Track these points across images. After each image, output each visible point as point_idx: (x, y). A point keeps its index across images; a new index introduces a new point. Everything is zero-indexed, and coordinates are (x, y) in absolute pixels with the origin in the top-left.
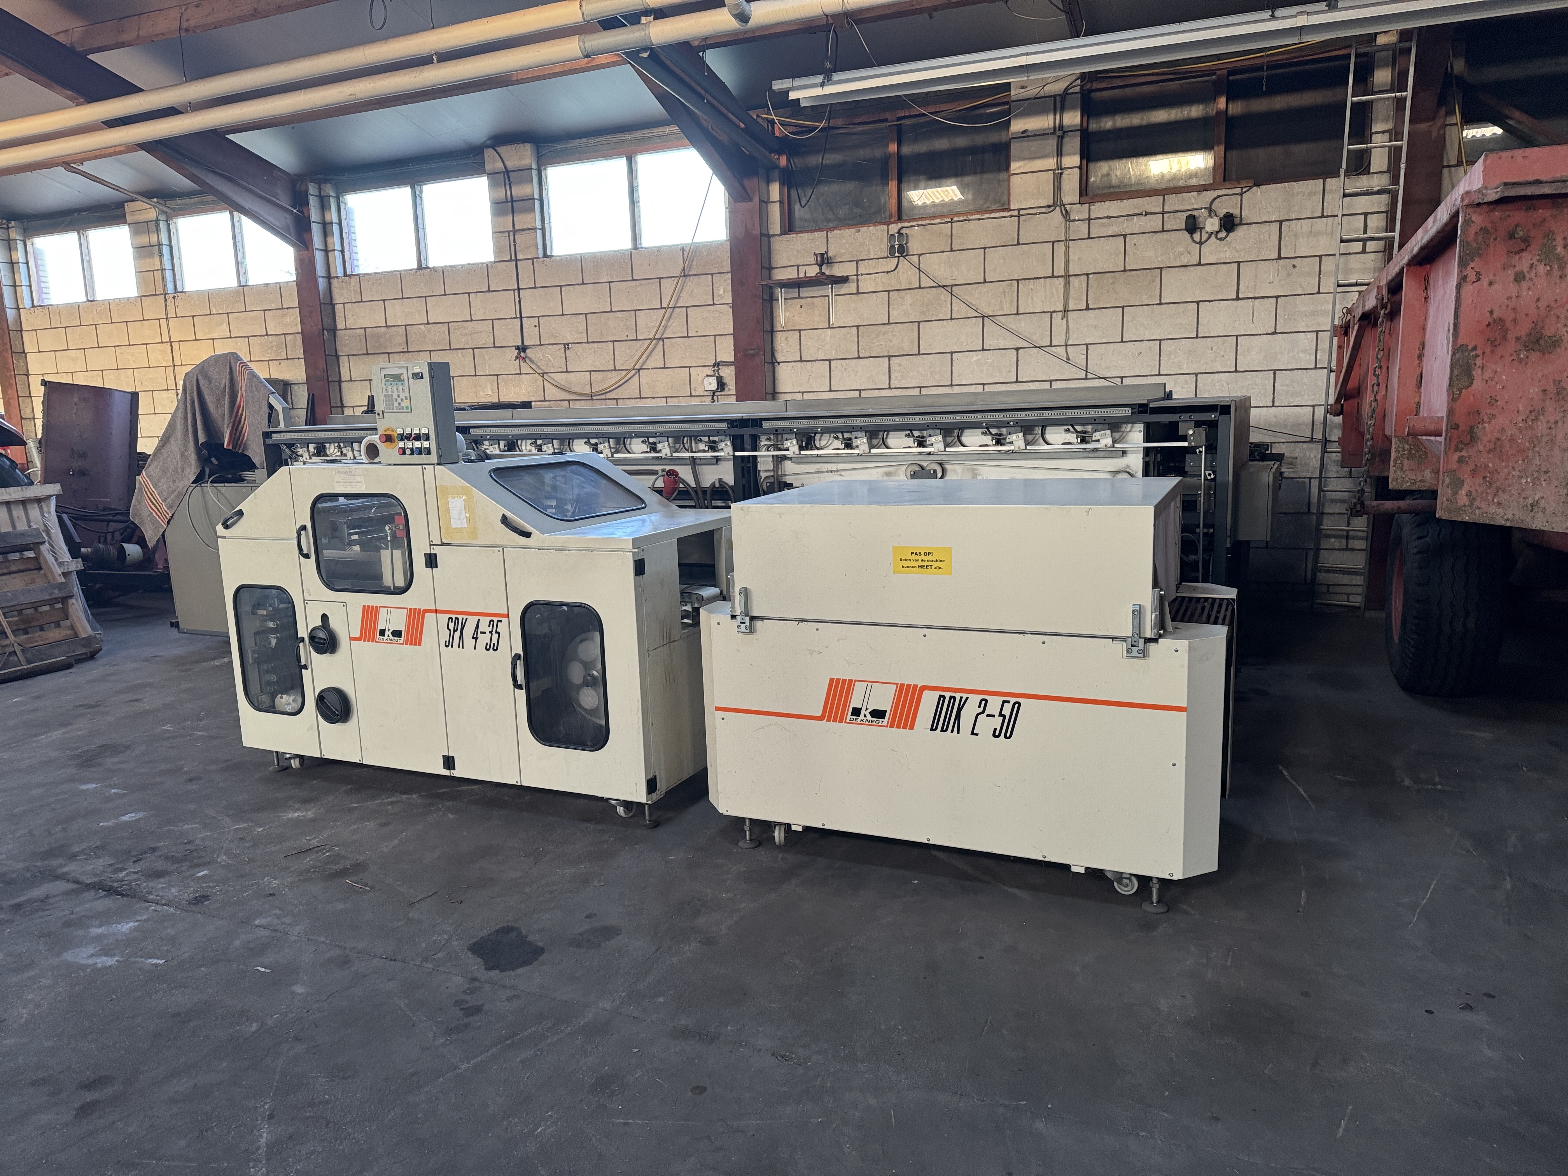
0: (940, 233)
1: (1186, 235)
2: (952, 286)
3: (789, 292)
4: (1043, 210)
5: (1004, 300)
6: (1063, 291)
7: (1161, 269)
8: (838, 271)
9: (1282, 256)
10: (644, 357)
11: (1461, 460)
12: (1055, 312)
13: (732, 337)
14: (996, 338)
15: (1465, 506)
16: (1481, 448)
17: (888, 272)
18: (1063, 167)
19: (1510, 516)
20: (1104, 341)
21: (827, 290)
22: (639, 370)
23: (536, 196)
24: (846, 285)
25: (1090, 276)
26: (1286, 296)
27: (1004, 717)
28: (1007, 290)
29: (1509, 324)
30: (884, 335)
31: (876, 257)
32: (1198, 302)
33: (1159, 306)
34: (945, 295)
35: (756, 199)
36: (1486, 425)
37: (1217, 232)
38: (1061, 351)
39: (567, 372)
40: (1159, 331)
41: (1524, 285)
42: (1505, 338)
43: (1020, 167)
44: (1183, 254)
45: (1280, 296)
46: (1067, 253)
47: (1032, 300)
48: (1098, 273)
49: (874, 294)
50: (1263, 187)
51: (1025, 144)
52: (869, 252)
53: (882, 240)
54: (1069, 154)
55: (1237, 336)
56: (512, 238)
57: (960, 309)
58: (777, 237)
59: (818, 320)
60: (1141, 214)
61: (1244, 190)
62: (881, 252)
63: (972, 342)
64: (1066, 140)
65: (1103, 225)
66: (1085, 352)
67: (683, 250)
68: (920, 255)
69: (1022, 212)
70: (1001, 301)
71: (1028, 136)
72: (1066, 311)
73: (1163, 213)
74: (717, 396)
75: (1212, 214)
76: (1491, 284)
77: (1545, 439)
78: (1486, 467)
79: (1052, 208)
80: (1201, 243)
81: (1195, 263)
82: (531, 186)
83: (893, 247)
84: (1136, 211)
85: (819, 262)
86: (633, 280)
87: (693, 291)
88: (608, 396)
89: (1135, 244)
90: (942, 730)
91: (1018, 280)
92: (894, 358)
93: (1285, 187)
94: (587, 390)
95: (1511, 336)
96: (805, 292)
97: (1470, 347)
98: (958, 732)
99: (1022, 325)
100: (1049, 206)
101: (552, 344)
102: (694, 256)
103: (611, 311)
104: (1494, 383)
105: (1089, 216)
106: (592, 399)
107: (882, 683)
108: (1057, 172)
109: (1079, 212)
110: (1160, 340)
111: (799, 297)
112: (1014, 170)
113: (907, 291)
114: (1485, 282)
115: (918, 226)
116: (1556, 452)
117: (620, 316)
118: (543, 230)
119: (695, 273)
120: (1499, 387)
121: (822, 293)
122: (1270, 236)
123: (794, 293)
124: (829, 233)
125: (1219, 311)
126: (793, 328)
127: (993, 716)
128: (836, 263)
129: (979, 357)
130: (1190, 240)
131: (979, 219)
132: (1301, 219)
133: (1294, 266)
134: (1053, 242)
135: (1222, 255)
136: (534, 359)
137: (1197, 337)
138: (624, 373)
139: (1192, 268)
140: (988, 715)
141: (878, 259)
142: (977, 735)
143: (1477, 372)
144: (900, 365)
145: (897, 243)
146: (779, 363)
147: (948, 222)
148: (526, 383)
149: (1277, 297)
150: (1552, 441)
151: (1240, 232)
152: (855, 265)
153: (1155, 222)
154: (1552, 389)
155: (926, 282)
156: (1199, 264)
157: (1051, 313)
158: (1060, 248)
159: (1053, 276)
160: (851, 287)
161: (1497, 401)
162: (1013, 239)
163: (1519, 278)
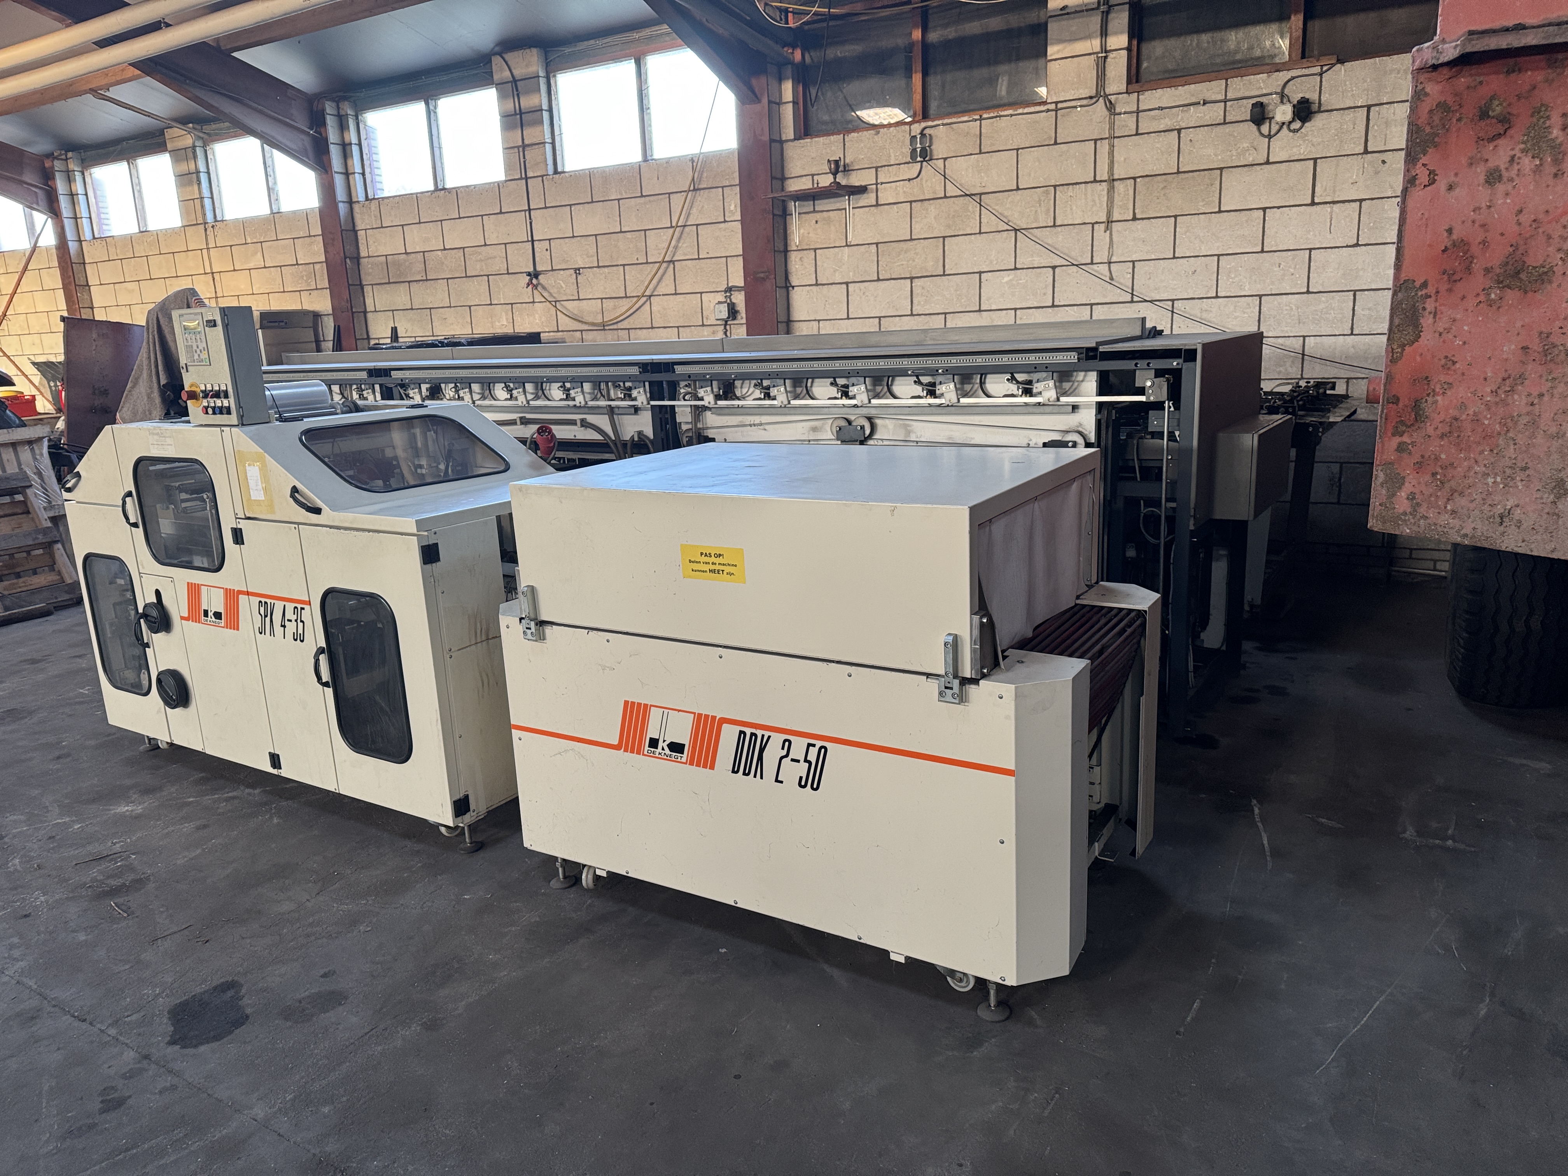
0: (968, 133)
1: (1253, 127)
2: (981, 194)
3: (804, 206)
4: (1085, 102)
5: (1039, 211)
6: (1106, 198)
7: (1221, 169)
8: (855, 180)
9: (1369, 149)
10: (655, 282)
11: (1401, 448)
12: (1097, 223)
13: (741, 258)
14: (1030, 255)
15: (1405, 514)
16: (1430, 430)
17: (909, 180)
18: (1108, 48)
19: (1468, 530)
20: (1153, 257)
21: (843, 202)
22: (650, 296)
23: (545, 106)
24: (865, 195)
25: (1138, 180)
26: (1372, 199)
27: (810, 763)
28: (1043, 198)
29: (1475, 249)
30: (906, 252)
31: (897, 162)
32: (1264, 209)
33: (1217, 215)
34: (972, 206)
35: (765, 101)
36: (1439, 398)
37: (1290, 123)
38: (1104, 268)
39: (579, 299)
40: (1217, 244)
41: (1501, 188)
42: (1468, 270)
43: (1058, 52)
44: (1248, 150)
45: (1365, 200)
46: (1111, 153)
47: (1071, 209)
48: (1147, 176)
49: (895, 206)
50: (1348, 65)
51: (1064, 23)
52: (890, 156)
53: (903, 142)
54: (1116, 33)
55: (1310, 250)
56: (521, 154)
57: (990, 222)
58: (790, 143)
59: (834, 236)
60: (1199, 103)
61: (1325, 68)
62: (903, 157)
63: (1003, 260)
64: (1111, 16)
65: (1154, 118)
66: (1131, 271)
67: (692, 161)
68: (945, 159)
69: (1060, 106)
70: (1036, 211)
71: (1068, 14)
72: (1109, 222)
73: (1225, 101)
74: (730, 325)
75: (1285, 100)
76: (1450, 188)
77: (1524, 420)
78: (1437, 459)
79: (1095, 100)
80: (1270, 137)
81: (1262, 162)
82: (538, 95)
83: (914, 151)
84: (1194, 100)
85: (833, 170)
86: (642, 196)
87: (703, 207)
88: (620, 326)
89: (1191, 140)
90: (744, 774)
91: (1055, 186)
92: (916, 280)
93: (1375, 63)
94: (599, 319)
95: (1475, 267)
96: (821, 205)
97: (1417, 284)
98: (762, 778)
99: (1059, 239)
100: (1091, 98)
101: (564, 270)
102: (704, 168)
103: (621, 232)
104: (1450, 336)
105: (1138, 107)
106: (604, 330)
107: (679, 711)
108: (1100, 55)
109: (1126, 103)
110: (1219, 256)
111: (814, 211)
112: (1051, 55)
113: (931, 202)
114: (1442, 184)
115: (943, 125)
116: (1540, 439)
117: (630, 237)
118: (553, 143)
119: (705, 186)
120: (1459, 342)
121: (838, 206)
122: (1355, 124)
123: (808, 206)
124: (846, 137)
125: (1290, 219)
126: (807, 247)
127: (798, 761)
128: (853, 170)
129: (1011, 277)
130: (1257, 133)
131: (1012, 115)
132: (1393, 103)
133: (1384, 162)
134: (1096, 141)
135: (1295, 150)
136: (546, 286)
137: (1262, 251)
138: (635, 299)
139: (1258, 168)
140: (793, 760)
141: (899, 164)
142: (782, 782)
143: (1426, 321)
144: (923, 288)
145: (918, 145)
146: (793, 287)
147: (976, 120)
148: (539, 312)
149: (1361, 201)
150: (1534, 423)
151: (1318, 122)
152: (874, 172)
153: (1215, 113)
154: (1536, 345)
155: (952, 191)
156: (1268, 162)
157: (1093, 224)
158: (1104, 147)
159: (1095, 181)
160: (868, 199)
161: (1454, 363)
162: (1050, 138)
163: (1493, 177)
